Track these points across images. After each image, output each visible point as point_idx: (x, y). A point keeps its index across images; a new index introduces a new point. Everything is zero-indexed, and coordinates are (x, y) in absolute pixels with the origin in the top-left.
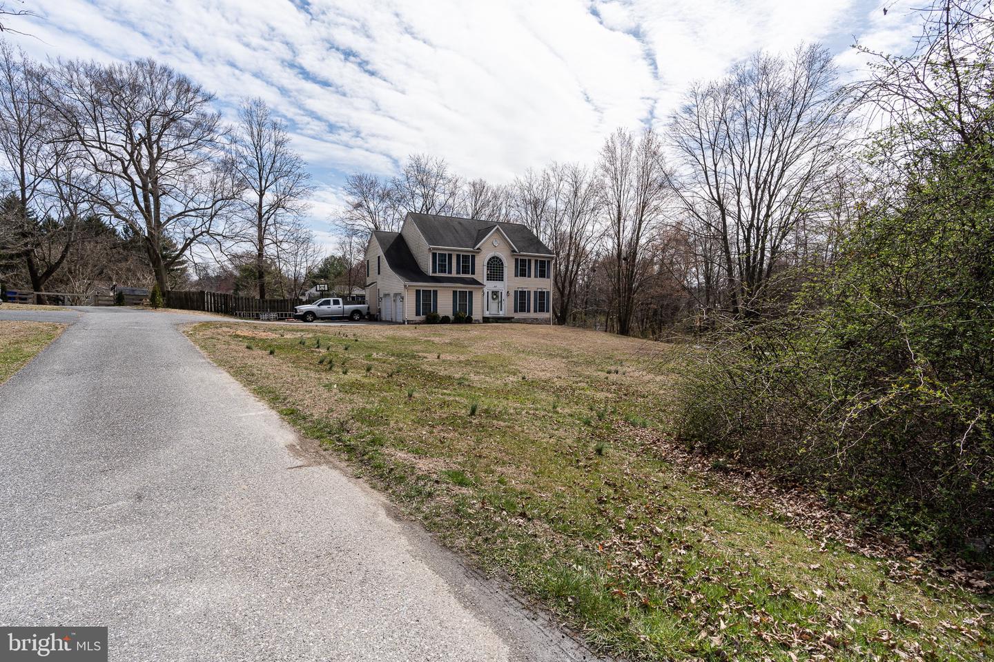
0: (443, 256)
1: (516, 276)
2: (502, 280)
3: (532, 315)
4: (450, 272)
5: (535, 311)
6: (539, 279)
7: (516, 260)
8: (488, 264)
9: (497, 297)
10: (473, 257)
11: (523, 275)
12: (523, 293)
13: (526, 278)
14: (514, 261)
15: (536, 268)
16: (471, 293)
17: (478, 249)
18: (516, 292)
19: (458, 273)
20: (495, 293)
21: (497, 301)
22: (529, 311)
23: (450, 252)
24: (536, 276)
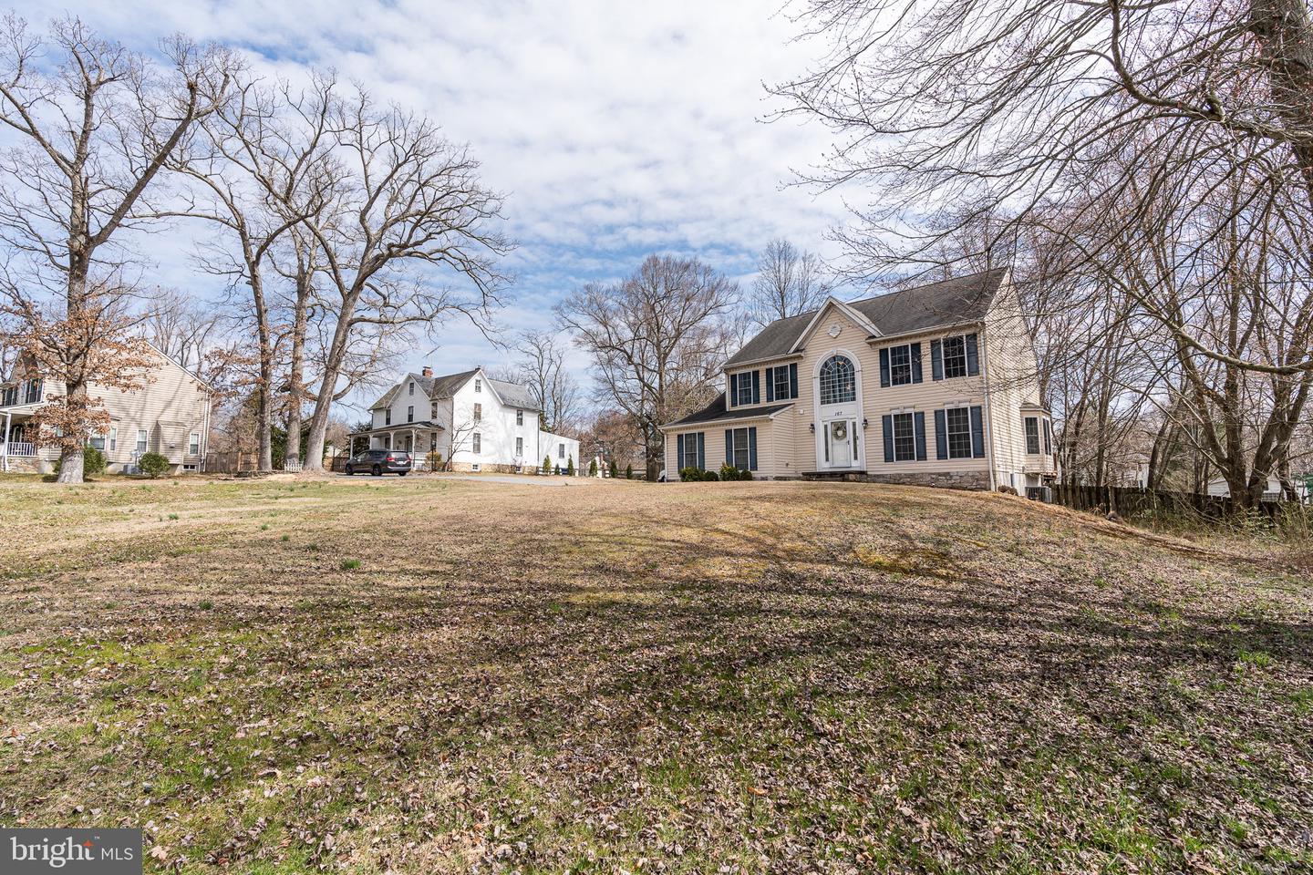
0: (745, 376)
1: (884, 384)
2: (854, 399)
3: (932, 465)
4: (757, 401)
5: (941, 456)
6: (945, 381)
7: (883, 353)
8: (822, 373)
9: (845, 432)
10: (794, 367)
11: (901, 379)
12: (903, 419)
13: (911, 386)
14: (877, 356)
15: (935, 359)
16: (753, 430)
17: (797, 350)
18: (886, 419)
19: (770, 399)
20: (840, 427)
21: (845, 441)
22: (923, 457)
23: (756, 369)
24: (936, 377)
